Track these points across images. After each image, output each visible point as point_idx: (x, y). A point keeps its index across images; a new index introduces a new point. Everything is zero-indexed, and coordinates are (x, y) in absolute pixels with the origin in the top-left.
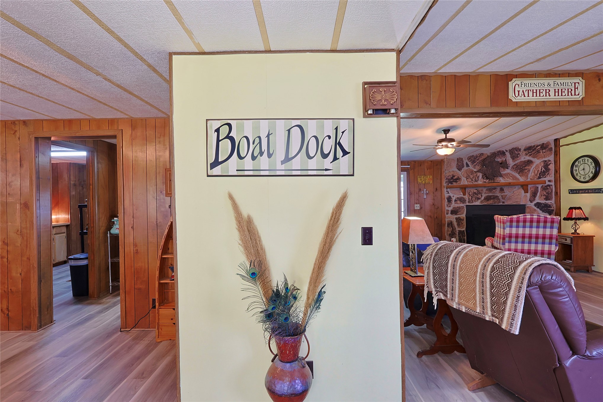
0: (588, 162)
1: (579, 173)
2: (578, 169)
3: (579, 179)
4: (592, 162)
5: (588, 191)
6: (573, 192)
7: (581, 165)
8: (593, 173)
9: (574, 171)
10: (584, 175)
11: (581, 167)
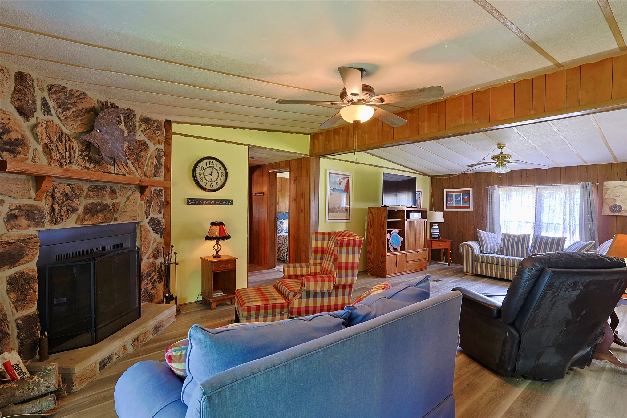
0: (216, 167)
1: (205, 178)
2: (204, 173)
3: (204, 186)
4: (221, 168)
5: (215, 202)
6: (192, 201)
7: (207, 168)
8: (221, 181)
9: (198, 175)
10: (211, 182)
11: (208, 171)
